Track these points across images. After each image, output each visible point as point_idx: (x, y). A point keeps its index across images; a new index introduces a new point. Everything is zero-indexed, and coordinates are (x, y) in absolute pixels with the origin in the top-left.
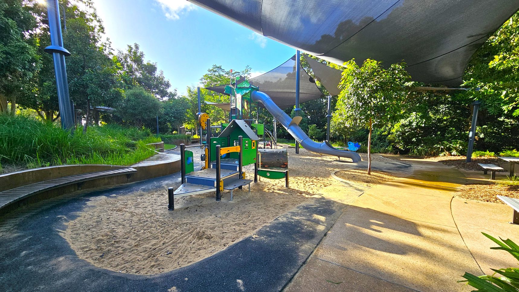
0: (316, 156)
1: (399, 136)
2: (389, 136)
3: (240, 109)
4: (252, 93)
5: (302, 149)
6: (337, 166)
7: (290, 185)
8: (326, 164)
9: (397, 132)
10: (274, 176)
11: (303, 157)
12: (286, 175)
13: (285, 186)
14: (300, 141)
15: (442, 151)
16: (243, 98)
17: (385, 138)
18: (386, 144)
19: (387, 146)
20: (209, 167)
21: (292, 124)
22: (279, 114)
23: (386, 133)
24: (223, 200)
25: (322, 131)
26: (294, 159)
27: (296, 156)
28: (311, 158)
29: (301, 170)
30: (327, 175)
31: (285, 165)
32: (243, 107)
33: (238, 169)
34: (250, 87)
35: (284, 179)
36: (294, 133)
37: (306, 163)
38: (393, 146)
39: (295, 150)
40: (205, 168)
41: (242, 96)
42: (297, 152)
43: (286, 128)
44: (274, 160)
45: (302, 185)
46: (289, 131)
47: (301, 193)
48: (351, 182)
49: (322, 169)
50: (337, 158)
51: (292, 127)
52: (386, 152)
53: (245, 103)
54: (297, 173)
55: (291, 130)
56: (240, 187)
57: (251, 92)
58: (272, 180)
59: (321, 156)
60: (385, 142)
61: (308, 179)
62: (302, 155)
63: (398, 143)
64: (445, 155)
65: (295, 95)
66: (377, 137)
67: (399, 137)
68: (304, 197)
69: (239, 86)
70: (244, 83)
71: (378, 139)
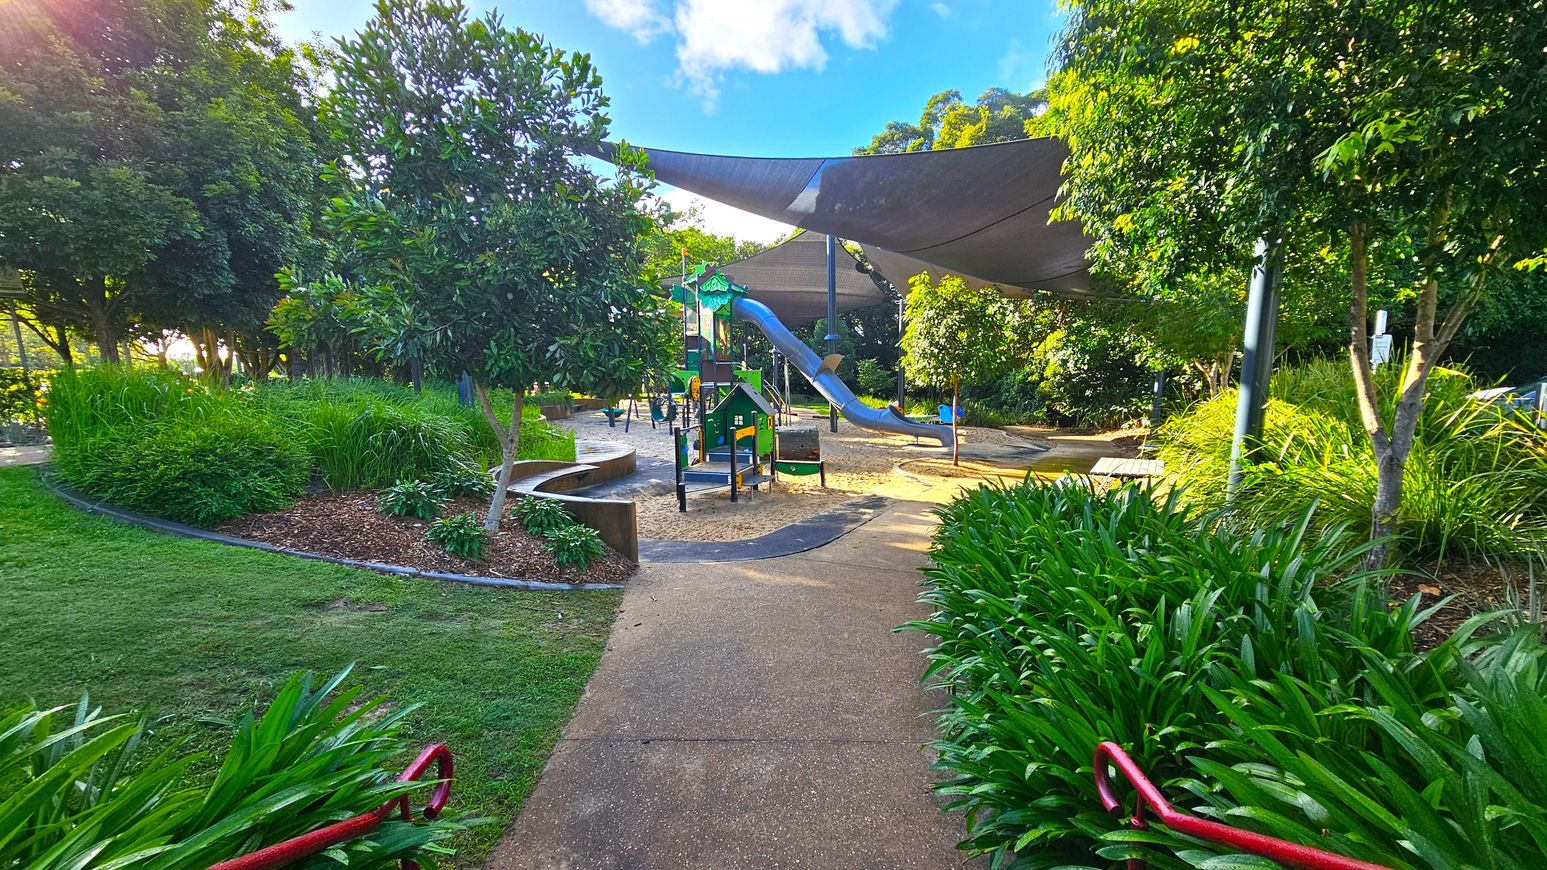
0: (874, 436)
1: (1059, 385)
2: (1042, 384)
3: (711, 339)
4: (734, 302)
5: (842, 421)
6: (910, 455)
7: (827, 485)
8: (890, 451)
9: (1055, 375)
10: (801, 471)
11: (846, 439)
12: (821, 469)
13: (820, 484)
14: (840, 407)
15: (1127, 419)
16: (716, 317)
17: (1033, 390)
18: (1035, 402)
19: (1037, 408)
20: (704, 459)
21: (824, 370)
22: (794, 349)
23: (1035, 377)
24: (740, 501)
25: (889, 376)
26: (827, 443)
27: (833, 438)
28: (862, 440)
29: (842, 463)
30: (887, 468)
31: (814, 454)
32: (716, 336)
33: (751, 462)
34: (730, 291)
35: (819, 475)
36: (827, 389)
37: (853, 451)
38: (1048, 407)
39: (828, 423)
40: (698, 461)
41: (715, 314)
42: (834, 429)
43: (810, 380)
44: (795, 447)
45: (846, 483)
46: (816, 385)
47: (844, 492)
48: (921, 477)
49: (882, 460)
50: (912, 438)
51: (822, 376)
52: (1031, 422)
53: (721, 327)
54: (838, 468)
55: (821, 382)
56: (756, 487)
57: (731, 301)
58: (797, 477)
59: (883, 436)
60: (1033, 398)
61: (855, 476)
62: (844, 434)
63: (1059, 400)
64: (1130, 427)
65: (827, 298)
66: (1015, 388)
67: (1059, 388)
68: (849, 498)
69: (705, 288)
70: (715, 281)
71: (1018, 392)
